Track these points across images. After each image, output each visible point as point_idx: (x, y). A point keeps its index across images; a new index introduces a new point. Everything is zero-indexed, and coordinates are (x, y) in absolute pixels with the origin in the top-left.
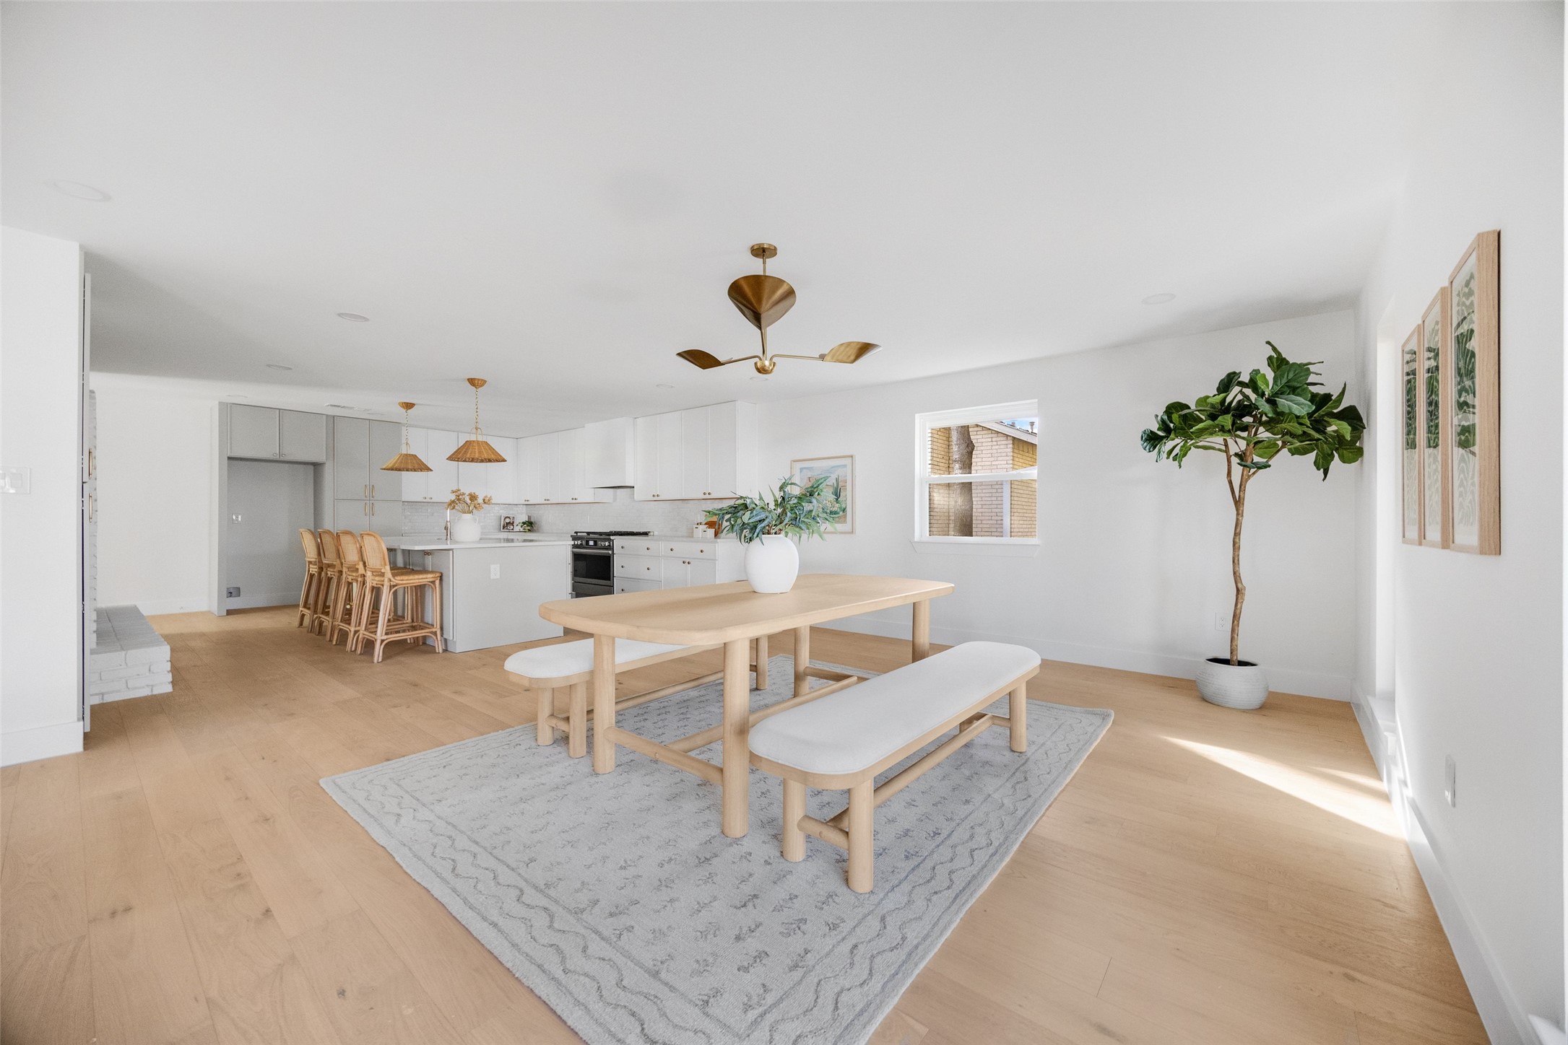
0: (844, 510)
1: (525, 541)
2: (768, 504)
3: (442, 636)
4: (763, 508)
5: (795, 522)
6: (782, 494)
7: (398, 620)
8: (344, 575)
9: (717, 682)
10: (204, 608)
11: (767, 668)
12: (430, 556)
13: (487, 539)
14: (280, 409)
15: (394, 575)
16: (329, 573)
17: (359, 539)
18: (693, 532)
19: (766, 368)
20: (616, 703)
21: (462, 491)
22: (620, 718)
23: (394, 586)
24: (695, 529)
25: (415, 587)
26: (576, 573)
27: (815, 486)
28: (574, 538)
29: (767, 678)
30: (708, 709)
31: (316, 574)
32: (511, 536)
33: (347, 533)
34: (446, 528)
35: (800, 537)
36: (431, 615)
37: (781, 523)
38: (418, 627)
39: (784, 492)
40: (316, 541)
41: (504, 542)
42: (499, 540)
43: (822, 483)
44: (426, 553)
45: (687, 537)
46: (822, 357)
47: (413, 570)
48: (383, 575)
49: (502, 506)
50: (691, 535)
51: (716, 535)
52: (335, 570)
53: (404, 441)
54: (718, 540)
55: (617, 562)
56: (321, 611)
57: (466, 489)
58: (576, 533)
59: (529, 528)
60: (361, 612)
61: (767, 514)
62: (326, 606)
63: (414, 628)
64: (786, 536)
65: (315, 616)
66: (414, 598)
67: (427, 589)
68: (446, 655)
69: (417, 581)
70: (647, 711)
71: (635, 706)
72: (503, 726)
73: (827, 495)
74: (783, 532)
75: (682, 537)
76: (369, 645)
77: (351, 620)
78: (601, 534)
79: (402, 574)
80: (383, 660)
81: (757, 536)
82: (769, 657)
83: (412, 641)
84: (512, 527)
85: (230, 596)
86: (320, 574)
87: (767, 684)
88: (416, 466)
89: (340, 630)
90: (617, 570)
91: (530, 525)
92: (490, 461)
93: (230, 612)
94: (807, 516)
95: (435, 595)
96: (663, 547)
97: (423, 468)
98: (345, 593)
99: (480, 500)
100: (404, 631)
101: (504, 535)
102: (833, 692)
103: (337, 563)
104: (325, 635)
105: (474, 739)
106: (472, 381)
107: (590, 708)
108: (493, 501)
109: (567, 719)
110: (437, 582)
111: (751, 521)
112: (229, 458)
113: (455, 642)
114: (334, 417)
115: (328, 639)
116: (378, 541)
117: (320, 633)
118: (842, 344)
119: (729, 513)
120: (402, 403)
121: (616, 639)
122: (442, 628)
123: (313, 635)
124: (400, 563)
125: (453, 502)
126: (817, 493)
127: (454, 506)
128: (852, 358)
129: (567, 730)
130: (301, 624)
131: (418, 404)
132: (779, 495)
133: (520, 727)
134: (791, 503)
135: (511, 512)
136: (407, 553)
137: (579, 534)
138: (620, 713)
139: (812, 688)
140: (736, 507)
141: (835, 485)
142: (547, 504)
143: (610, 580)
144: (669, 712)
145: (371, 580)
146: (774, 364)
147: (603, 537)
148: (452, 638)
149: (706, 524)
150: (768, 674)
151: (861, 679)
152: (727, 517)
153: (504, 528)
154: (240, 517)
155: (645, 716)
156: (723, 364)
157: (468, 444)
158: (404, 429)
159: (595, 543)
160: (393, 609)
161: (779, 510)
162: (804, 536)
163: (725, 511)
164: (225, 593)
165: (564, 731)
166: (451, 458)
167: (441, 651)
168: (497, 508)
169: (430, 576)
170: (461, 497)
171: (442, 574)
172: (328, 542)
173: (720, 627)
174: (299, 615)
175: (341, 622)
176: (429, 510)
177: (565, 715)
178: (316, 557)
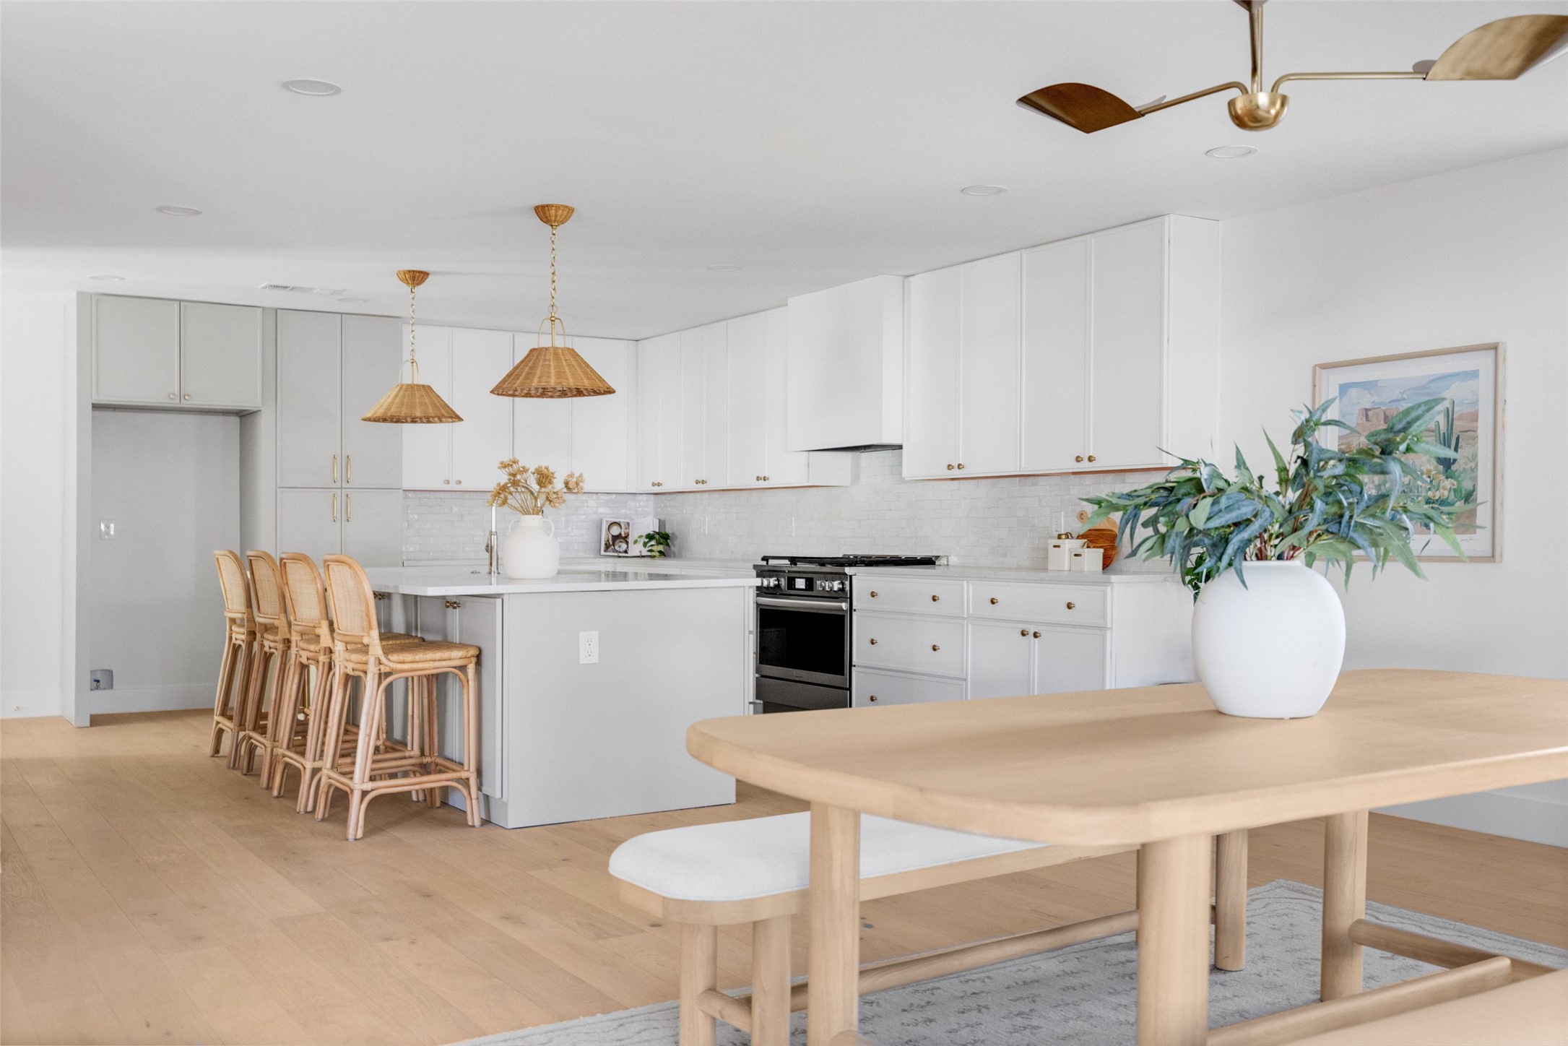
0: (1469, 497)
1: (652, 577)
2: (1261, 478)
3: (480, 789)
4: (1245, 489)
5: (1337, 526)
6: (1300, 450)
7: (395, 750)
8: (294, 650)
9: (1109, 941)
10: (54, 711)
11: (1244, 916)
12: (457, 610)
13: (572, 572)
14: (180, 301)
15: (387, 651)
16: (266, 643)
17: (321, 571)
18: (1046, 558)
19: (1261, 113)
20: (862, 973)
21: (521, 464)
22: (869, 1011)
23: (388, 674)
24: (1052, 550)
25: (428, 677)
26: (765, 655)
27: (1399, 427)
28: (761, 573)
29: (1245, 942)
30: (1087, 1007)
31: (244, 646)
32: (621, 566)
33: (300, 558)
34: (489, 549)
35: (1349, 568)
36: (459, 743)
37: (1295, 530)
38: (433, 767)
39: (1307, 445)
40: (243, 575)
41: (607, 580)
42: (596, 575)
43: (1418, 418)
44: (451, 603)
45: (1034, 569)
46: (1423, 69)
47: (424, 640)
48: (365, 649)
49: (602, 497)
50: (1040, 565)
51: (1107, 562)
52: (278, 638)
53: (406, 356)
54: (1114, 578)
55: (861, 632)
56: (252, 723)
57: (531, 462)
58: (765, 559)
59: (661, 548)
60: (325, 730)
61: (1259, 505)
62: (261, 716)
63: (424, 769)
64: (1309, 565)
65: (242, 734)
66: (426, 701)
67: (450, 681)
68: (488, 830)
69: (432, 664)
70: (932, 999)
71: (903, 986)
72: (607, 1005)
73: (1425, 457)
74: (1301, 555)
75: (1019, 569)
76: (340, 799)
77: (305, 745)
78: (821, 561)
79: (402, 649)
80: (365, 835)
81: (1230, 564)
82: (1250, 885)
83: (421, 798)
84: (624, 546)
85: (97, 688)
86: (250, 645)
87: (1245, 957)
88: (431, 411)
89: (287, 765)
90: (860, 650)
91: (663, 541)
92: (579, 393)
93: (96, 721)
94: (1371, 511)
95: (465, 691)
96: (971, 593)
97: (446, 414)
98: (295, 687)
99: (558, 484)
100: (405, 774)
101: (608, 564)
102: (1438, 998)
103: (281, 622)
104: (260, 775)
105: (544, 1027)
106: (543, 213)
107: (800, 980)
108: (587, 486)
109: (747, 1002)
110: (471, 669)
111: (1213, 524)
112: (96, 407)
113: (505, 805)
114: (276, 310)
115: (265, 785)
116: (356, 576)
117: (250, 768)
118: (1485, 28)
119: (1152, 505)
120: (405, 273)
121: (864, 817)
122: (479, 773)
123: (238, 773)
124: (399, 626)
125: (503, 488)
126: (1403, 447)
127: (506, 499)
128: (1514, 63)
129: (744, 1027)
130: (217, 750)
131: (435, 273)
132: (1291, 454)
133: (640, 1009)
134: (1326, 474)
135: (623, 511)
136: (412, 602)
137: (772, 562)
138: (869, 998)
139: (1372, 978)
140: (1171, 490)
141: (1443, 428)
142: (702, 491)
143: (842, 673)
144: (987, 1007)
145: (344, 662)
146: (1284, 100)
147: (828, 568)
148: (498, 795)
149: (1080, 537)
150: (1246, 930)
151: (1524, 970)
152: (1147, 513)
153: (607, 547)
154: (112, 526)
155: (929, 1013)
156: (1140, 114)
157: (535, 354)
158: (407, 329)
159: (810, 584)
160: (384, 724)
161: (1292, 496)
162: (1362, 570)
163: (1142, 500)
164: (87, 682)
165: (738, 1030)
166: (500, 390)
167: (477, 823)
168: (592, 502)
169: (456, 654)
170: (518, 477)
171: (480, 649)
172: (266, 578)
173: (1133, 799)
174: (213, 733)
175: (288, 748)
176: (455, 509)
177: (740, 992)
178: (243, 609)
